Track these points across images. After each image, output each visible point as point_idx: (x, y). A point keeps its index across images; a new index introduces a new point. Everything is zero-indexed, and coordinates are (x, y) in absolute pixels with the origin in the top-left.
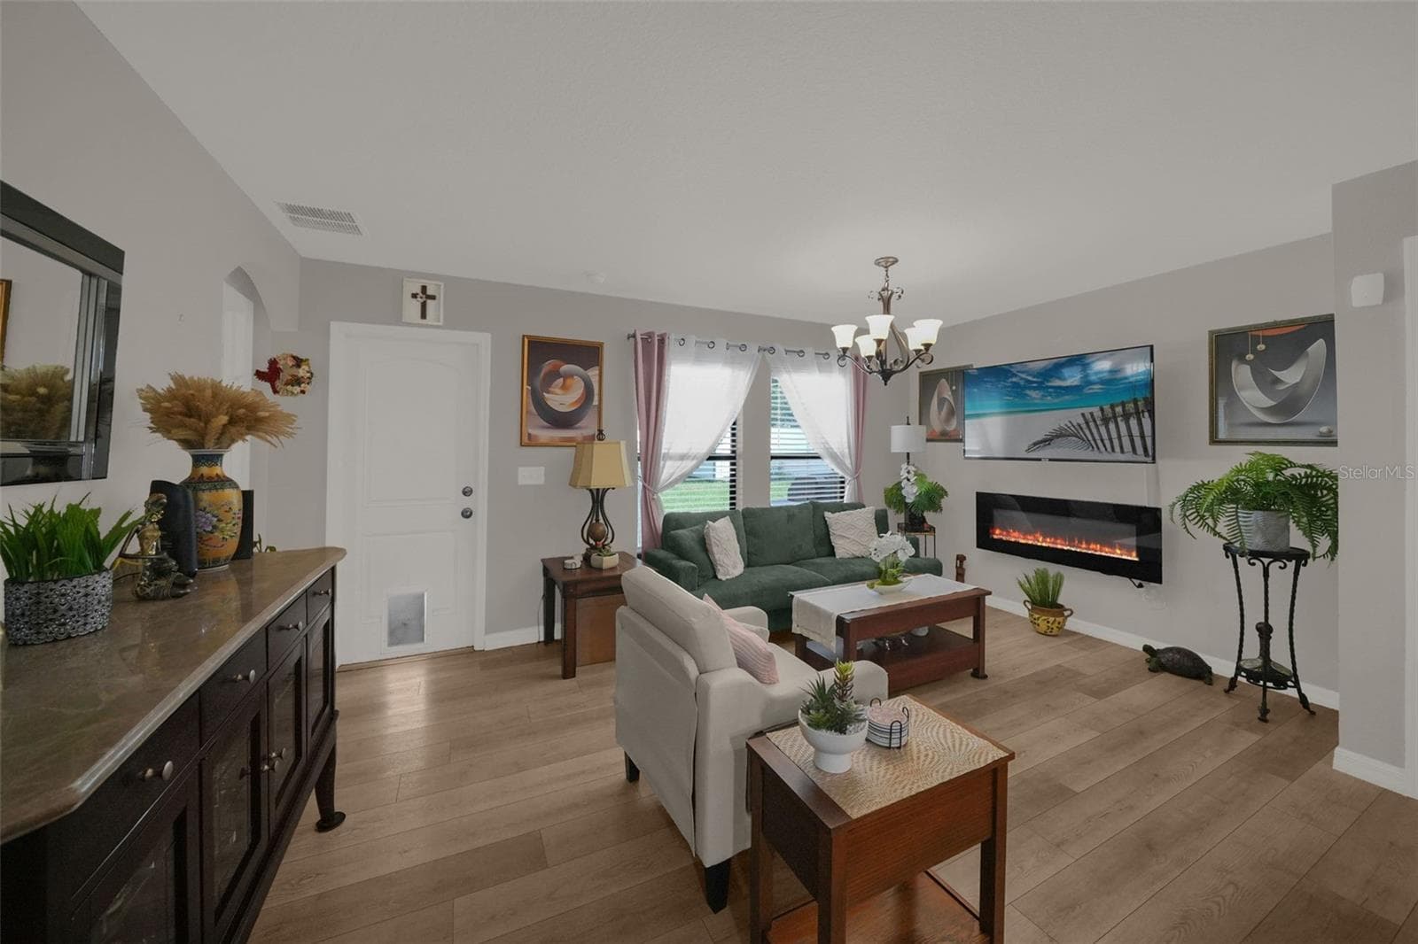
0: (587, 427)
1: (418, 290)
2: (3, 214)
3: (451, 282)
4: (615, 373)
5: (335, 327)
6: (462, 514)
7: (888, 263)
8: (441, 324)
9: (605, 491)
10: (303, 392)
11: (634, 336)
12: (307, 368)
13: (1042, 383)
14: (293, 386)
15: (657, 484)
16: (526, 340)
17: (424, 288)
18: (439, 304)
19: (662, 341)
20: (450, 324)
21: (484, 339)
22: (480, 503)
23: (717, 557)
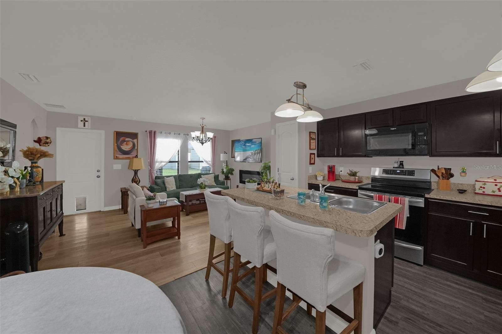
0: (134, 154)
1: (83, 119)
2: (1, 124)
3: (92, 117)
4: (142, 141)
5: (58, 129)
6: (97, 177)
7: (203, 119)
8: (90, 128)
9: (138, 170)
10: (49, 146)
11: (146, 131)
12: (50, 140)
13: (245, 144)
14: (46, 144)
15: (154, 169)
16: (115, 132)
17: (84, 119)
18: (89, 123)
19: (155, 133)
20: (93, 128)
21: (103, 132)
22: (102, 174)
23: (167, 185)
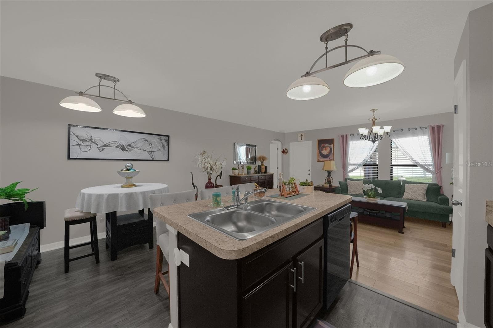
0: (331, 157)
1: (300, 135)
3: (305, 132)
4: (337, 146)
5: (290, 143)
6: (308, 174)
7: (374, 110)
8: (304, 141)
9: (331, 171)
10: (287, 154)
11: (339, 136)
12: (287, 150)
15: (347, 171)
16: (318, 141)
17: (301, 135)
18: (304, 137)
19: (346, 136)
20: (306, 140)
21: (310, 142)
